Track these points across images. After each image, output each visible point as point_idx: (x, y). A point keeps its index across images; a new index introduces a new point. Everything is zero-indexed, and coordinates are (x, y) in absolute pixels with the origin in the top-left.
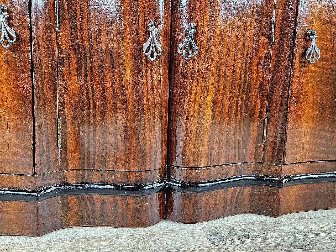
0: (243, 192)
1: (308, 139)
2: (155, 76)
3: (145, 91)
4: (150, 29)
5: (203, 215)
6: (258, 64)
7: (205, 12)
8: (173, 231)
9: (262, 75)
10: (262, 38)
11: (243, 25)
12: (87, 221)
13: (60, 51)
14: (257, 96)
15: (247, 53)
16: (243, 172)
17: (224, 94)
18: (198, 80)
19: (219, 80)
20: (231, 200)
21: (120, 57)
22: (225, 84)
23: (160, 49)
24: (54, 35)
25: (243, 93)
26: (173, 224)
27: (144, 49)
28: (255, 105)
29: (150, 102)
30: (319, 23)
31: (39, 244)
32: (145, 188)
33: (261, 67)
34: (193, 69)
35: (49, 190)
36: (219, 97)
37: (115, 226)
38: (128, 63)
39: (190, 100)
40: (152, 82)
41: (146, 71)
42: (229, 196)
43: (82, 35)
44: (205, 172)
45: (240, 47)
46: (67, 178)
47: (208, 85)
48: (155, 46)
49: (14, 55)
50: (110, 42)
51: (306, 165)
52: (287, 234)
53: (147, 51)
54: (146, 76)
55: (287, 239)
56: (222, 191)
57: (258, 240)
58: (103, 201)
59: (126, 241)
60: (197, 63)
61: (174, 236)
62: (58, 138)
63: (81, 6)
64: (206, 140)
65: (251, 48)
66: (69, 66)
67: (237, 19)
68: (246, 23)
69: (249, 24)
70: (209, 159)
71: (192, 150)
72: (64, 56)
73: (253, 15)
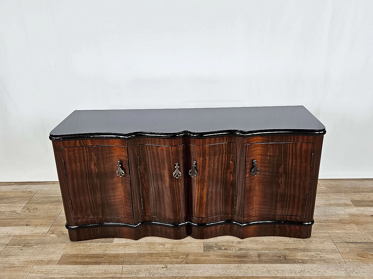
0: (226, 227)
1: (258, 206)
2: (179, 183)
3: (175, 189)
4: (175, 167)
6: (230, 174)
7: (200, 157)
8: (190, 243)
9: (232, 178)
10: (231, 162)
11: (221, 159)
14: (230, 187)
15: (224, 169)
16: (225, 218)
17: (212, 187)
19: (209, 183)
21: (164, 176)
22: (213, 183)
23: (181, 174)
24: (138, 169)
25: (223, 186)
26: (192, 239)
27: (173, 175)
28: (230, 190)
29: (178, 193)
30: (260, 156)
36: (210, 189)
38: (167, 179)
39: (196, 192)
40: (178, 185)
41: (175, 181)
42: (218, 229)
43: (149, 167)
44: (205, 220)
45: (220, 167)
46: (146, 219)
47: (204, 185)
48: (178, 173)
49: (124, 178)
50: (160, 170)
51: (258, 217)
52: (240, 249)
53: (175, 175)
54: (175, 183)
55: (240, 252)
56: (214, 227)
57: (225, 251)
58: (161, 229)
59: (170, 246)
62: (142, 205)
63: (148, 157)
64: (204, 207)
65: (226, 167)
66: (144, 179)
67: (217, 157)
68: (222, 157)
69: (224, 157)
70: (207, 214)
71: (198, 211)
72: (142, 175)
73: (226, 153)
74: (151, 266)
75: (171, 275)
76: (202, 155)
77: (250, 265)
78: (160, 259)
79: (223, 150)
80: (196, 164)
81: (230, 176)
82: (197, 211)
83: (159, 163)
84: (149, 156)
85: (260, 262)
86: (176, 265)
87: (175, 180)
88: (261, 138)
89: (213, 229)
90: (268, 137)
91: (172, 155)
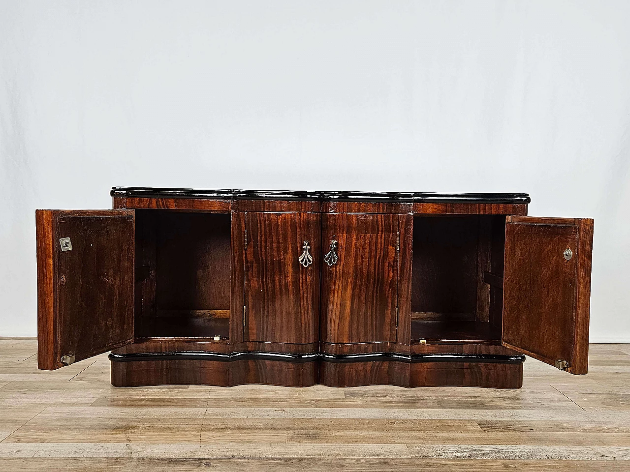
0: (381, 366)
2: (308, 278)
3: (301, 287)
4: (304, 247)
5: (347, 382)
6: (388, 266)
7: (343, 233)
9: (392, 274)
10: (391, 247)
11: (374, 240)
12: (261, 381)
13: (247, 262)
14: (389, 290)
15: (379, 258)
16: (380, 349)
17: (360, 289)
18: (340, 280)
19: (356, 279)
20: (371, 372)
21: (285, 265)
22: (361, 281)
23: (311, 260)
24: (244, 252)
25: (377, 288)
27: (300, 260)
28: (388, 296)
29: (305, 295)
31: (229, 390)
32: (303, 357)
33: (391, 269)
34: (336, 271)
35: (237, 355)
36: (357, 291)
37: (281, 385)
38: (290, 269)
39: (334, 294)
40: (306, 281)
41: (302, 274)
42: (369, 368)
43: (261, 251)
44: (347, 348)
45: (373, 254)
46: (248, 347)
47: (347, 283)
48: (308, 258)
50: (279, 256)
52: (407, 397)
53: (302, 261)
54: (302, 277)
55: (407, 399)
56: (362, 363)
58: (273, 366)
59: (287, 393)
60: (338, 266)
61: (320, 392)
62: (243, 319)
63: (261, 233)
64: (347, 323)
65: (382, 255)
66: (252, 271)
67: (368, 236)
68: (377, 238)
69: (379, 237)
70: (351, 337)
71: (337, 330)
72: (249, 264)
73: (382, 231)
74: (257, 409)
75: (292, 417)
76: (346, 230)
77: (425, 410)
78: (272, 403)
79: (378, 225)
80: (337, 244)
81: (389, 271)
82: (334, 330)
83: (278, 243)
84: (263, 231)
85: (443, 407)
86: (300, 409)
87: (303, 271)
88: (435, 206)
89: (360, 368)
90: (446, 206)
91: (300, 228)
